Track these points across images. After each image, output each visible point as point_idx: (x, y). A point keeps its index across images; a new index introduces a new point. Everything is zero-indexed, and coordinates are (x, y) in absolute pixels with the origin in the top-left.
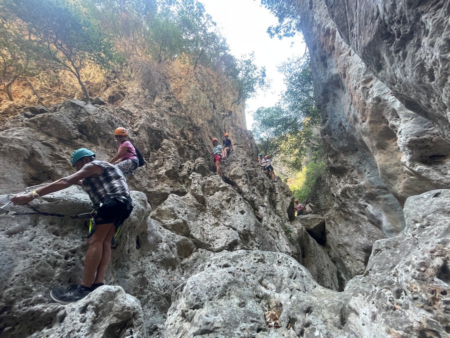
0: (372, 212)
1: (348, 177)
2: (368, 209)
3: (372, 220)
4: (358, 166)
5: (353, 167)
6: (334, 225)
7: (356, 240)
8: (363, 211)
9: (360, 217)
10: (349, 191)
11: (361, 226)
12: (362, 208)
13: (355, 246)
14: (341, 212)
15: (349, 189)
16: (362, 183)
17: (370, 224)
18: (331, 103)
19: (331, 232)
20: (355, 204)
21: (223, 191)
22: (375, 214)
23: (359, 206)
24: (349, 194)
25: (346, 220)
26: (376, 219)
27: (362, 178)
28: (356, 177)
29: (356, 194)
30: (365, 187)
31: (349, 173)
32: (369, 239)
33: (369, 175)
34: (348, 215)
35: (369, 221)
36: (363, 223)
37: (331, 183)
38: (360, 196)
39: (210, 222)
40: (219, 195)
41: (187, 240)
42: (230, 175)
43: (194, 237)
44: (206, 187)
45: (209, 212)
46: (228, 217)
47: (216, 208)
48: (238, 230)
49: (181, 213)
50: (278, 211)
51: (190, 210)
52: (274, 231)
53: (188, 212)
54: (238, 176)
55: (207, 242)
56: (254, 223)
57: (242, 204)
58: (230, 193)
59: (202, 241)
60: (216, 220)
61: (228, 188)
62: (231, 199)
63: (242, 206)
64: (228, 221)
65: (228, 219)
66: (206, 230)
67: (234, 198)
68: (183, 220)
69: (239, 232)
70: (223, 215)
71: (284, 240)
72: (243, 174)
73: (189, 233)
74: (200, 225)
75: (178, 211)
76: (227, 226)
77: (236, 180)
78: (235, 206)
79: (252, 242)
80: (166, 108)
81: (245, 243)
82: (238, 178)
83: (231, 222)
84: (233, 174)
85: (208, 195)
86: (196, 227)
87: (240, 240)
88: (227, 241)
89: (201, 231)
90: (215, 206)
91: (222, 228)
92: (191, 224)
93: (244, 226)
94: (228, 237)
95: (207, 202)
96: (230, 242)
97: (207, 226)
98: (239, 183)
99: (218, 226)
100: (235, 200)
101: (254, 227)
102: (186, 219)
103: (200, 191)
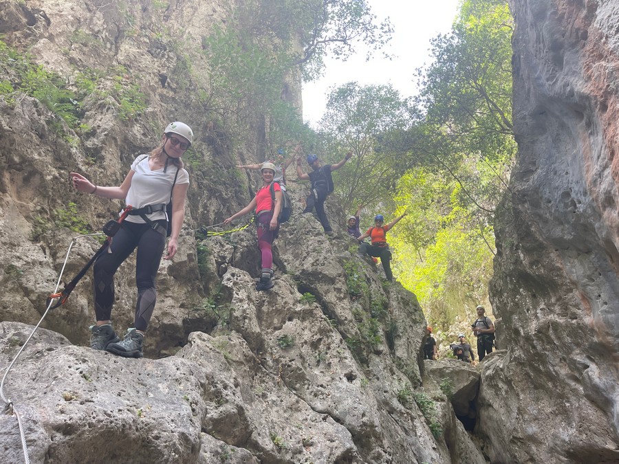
0: (597, 380)
1: (558, 300)
2: (590, 373)
3: (594, 396)
4: (585, 286)
5: (574, 283)
6: (507, 392)
7: (553, 431)
8: (577, 375)
9: (569, 385)
10: (555, 330)
11: (567, 404)
12: (578, 370)
13: (549, 442)
14: (527, 369)
15: (555, 325)
16: (588, 320)
17: (588, 403)
18: (550, 139)
19: (496, 406)
20: (564, 359)
22: (602, 386)
23: (573, 365)
24: (553, 337)
25: (536, 388)
26: (602, 395)
27: (590, 309)
28: (576, 306)
29: (569, 340)
30: (592, 330)
31: (562, 293)
32: (580, 433)
33: (605, 307)
34: (543, 380)
35: (587, 396)
36: (573, 399)
37: (517, 304)
38: (578, 345)
39: (282, 401)
40: (294, 329)
41: (252, 458)
42: (303, 270)
43: (261, 447)
44: (265, 308)
45: (274, 374)
46: (320, 388)
47: (294, 366)
48: (349, 424)
49: (229, 387)
50: (400, 359)
51: (237, 374)
52: (406, 415)
53: (240, 380)
54: (325, 276)
55: (288, 457)
56: (376, 402)
57: (345, 355)
58: (320, 327)
59: (278, 456)
60: (293, 396)
61: (316, 314)
62: (322, 342)
63: (346, 358)
64: (323, 398)
65: (322, 394)
66: (278, 425)
67: (328, 337)
68: (237, 405)
69: (350, 427)
70: (309, 385)
71: (427, 438)
72: (338, 274)
73: (250, 436)
74: (263, 410)
75: (222, 382)
76: (320, 412)
77: (318, 286)
78: (331, 360)
79: (378, 451)
80: (152, 75)
81: (361, 454)
82: (325, 281)
83: (329, 403)
84: (310, 269)
85: (269, 331)
86: (259, 419)
87: (355, 448)
88: (330, 454)
89: (269, 429)
90: (290, 361)
91: (309, 417)
92: (249, 413)
93: (363, 415)
94: (332, 441)
95: (269, 349)
96: (337, 455)
97: (277, 411)
98: (326, 293)
99: (298, 410)
100: (329, 344)
101: (378, 414)
102: (241, 403)
103: (255, 321)
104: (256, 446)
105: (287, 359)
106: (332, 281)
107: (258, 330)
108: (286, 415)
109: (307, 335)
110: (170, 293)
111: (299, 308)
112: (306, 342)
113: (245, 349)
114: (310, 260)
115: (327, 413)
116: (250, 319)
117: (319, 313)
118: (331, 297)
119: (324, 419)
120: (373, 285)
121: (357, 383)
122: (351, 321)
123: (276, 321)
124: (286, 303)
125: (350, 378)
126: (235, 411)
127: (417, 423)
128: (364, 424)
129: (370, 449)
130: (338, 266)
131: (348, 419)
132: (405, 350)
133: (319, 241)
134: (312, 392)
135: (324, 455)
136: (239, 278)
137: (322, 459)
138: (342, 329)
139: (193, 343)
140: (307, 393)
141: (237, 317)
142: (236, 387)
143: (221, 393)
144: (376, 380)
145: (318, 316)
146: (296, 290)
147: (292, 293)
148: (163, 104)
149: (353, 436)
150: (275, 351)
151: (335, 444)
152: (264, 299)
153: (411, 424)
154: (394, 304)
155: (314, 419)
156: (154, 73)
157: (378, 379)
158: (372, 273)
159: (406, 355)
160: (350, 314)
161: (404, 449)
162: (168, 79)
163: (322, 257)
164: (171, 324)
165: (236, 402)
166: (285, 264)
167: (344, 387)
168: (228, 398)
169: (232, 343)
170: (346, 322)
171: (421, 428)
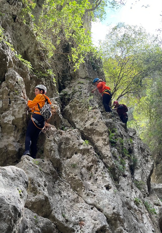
21: (83, 154)
39: (69, 196)
40: (78, 158)
41: (51, 224)
42: (85, 128)
43: (57, 219)
44: (63, 146)
45: (66, 182)
46: (90, 192)
47: (77, 178)
48: (106, 213)
49: (41, 186)
50: (137, 180)
51: (46, 179)
52: (138, 211)
53: (47, 183)
54: (97, 131)
55: (71, 226)
56: (121, 202)
57: (106, 175)
58: (93, 159)
59: (66, 225)
60: (76, 194)
61: (91, 152)
62: (93, 167)
63: (106, 177)
64: (92, 197)
65: (92, 195)
66: (67, 209)
67: (97, 165)
68: (45, 196)
69: (106, 214)
70: (85, 189)
71: (149, 225)
72: (104, 131)
73: (51, 213)
74: (59, 200)
75: (38, 183)
76: (90, 204)
77: (93, 137)
78: (98, 177)
79: (121, 229)
80: (9, 14)
81: (111, 229)
82: (97, 134)
83: (95, 200)
84: (89, 127)
85: (64, 158)
86: (56, 204)
87: (108, 225)
88: (94, 227)
89: (61, 210)
90: (75, 176)
91: (83, 207)
92: (51, 200)
93: (114, 208)
94: (95, 220)
95: (64, 168)
96: (97, 228)
97: (66, 202)
98: (97, 141)
99: (77, 202)
100: (97, 169)
101: (122, 209)
102: (47, 195)
103: (57, 152)
104: (54, 219)
105: (74, 174)
106: (101, 134)
107: (58, 157)
108: (71, 204)
109: (85, 163)
110: (13, 134)
111: (82, 147)
112: (84, 166)
113: (51, 167)
114: (89, 122)
115: (93, 206)
116: (54, 151)
117: (93, 151)
118: (100, 143)
119: (92, 209)
120: (124, 139)
121: (111, 191)
122: (110, 157)
123: (68, 153)
124: (74, 144)
125: (108, 188)
126: (44, 198)
127: (144, 216)
128: (114, 213)
129: (116, 227)
130: (105, 126)
131: (105, 210)
132: (140, 176)
133: (95, 112)
134: (86, 193)
135: (91, 227)
136: (50, 129)
137: (90, 229)
138: (105, 161)
139: (23, 161)
140: (83, 194)
141: (47, 150)
142: (45, 186)
143: (37, 188)
144: (122, 191)
145: (92, 153)
146: (80, 138)
147: (78, 139)
148: (14, 31)
149: (107, 219)
150: (67, 169)
151: (97, 222)
152: (62, 141)
153: (141, 216)
154: (136, 150)
155: (86, 207)
156: (10, 14)
157: (123, 190)
158: (124, 132)
159: (140, 178)
160: (110, 153)
161: (136, 229)
162: (17, 17)
163: (96, 121)
164: (12, 150)
165: (44, 194)
166: (76, 124)
167: (104, 192)
168: (40, 191)
169: (44, 163)
170: (108, 157)
171: (146, 219)
